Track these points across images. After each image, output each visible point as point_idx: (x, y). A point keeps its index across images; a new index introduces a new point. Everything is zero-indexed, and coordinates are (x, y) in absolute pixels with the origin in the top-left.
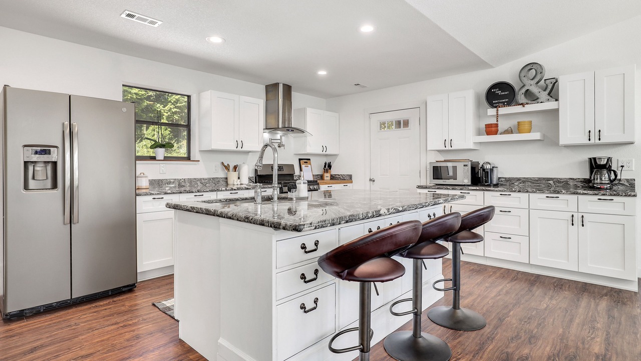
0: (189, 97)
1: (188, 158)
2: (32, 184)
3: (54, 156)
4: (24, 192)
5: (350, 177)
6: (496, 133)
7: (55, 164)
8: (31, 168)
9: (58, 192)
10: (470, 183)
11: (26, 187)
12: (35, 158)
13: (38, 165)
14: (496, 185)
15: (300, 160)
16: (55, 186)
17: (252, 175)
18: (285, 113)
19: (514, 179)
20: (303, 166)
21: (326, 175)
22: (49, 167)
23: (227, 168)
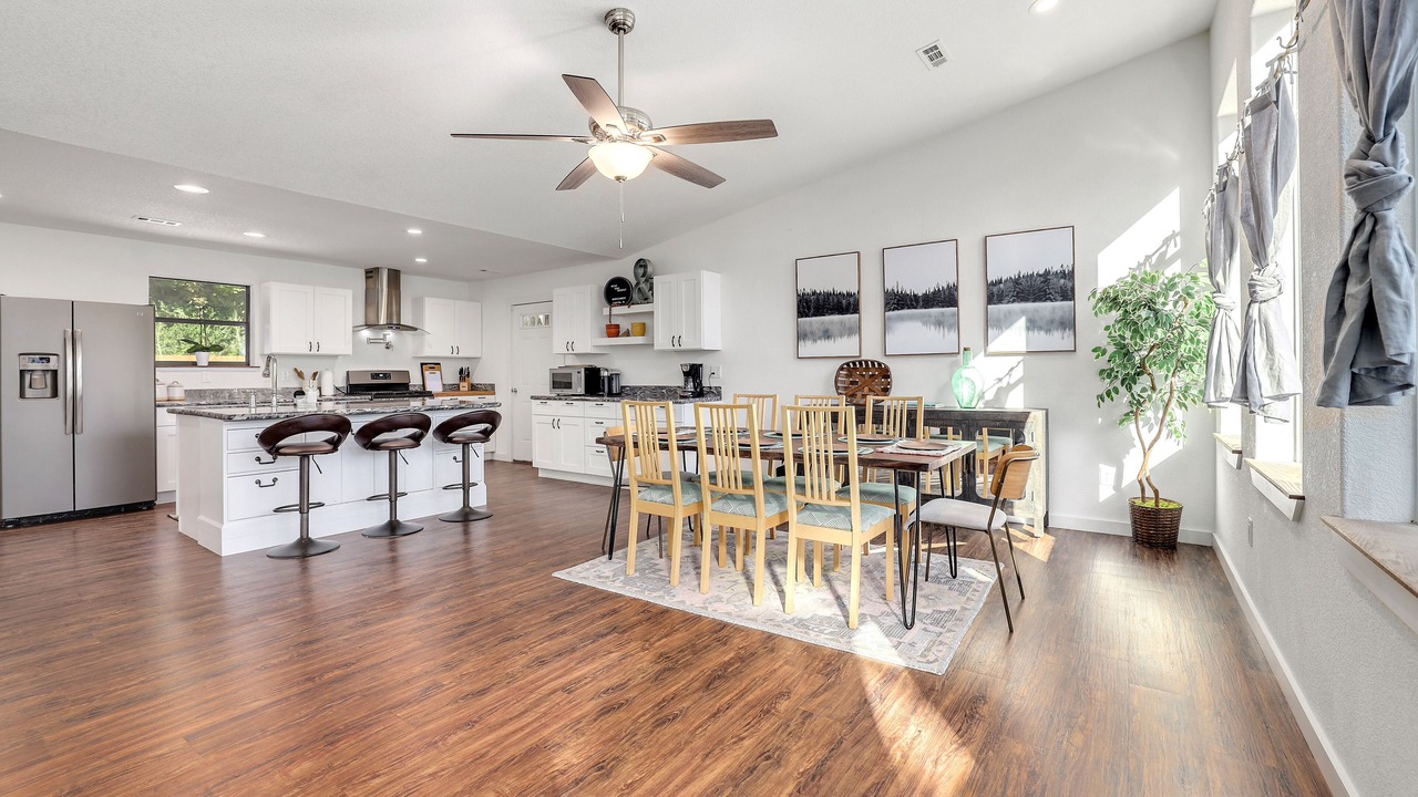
0: (248, 287)
1: (247, 364)
2: (28, 392)
3: (53, 364)
4: (20, 401)
5: (493, 386)
6: (617, 335)
7: (55, 373)
8: (27, 377)
9: (59, 402)
10: (583, 392)
11: (22, 395)
12: (32, 366)
13: (35, 373)
14: (618, 395)
15: (422, 364)
16: (55, 394)
17: (342, 383)
18: (391, 304)
19: (637, 387)
20: (427, 373)
21: (462, 384)
22: (49, 376)
23: (300, 375)
